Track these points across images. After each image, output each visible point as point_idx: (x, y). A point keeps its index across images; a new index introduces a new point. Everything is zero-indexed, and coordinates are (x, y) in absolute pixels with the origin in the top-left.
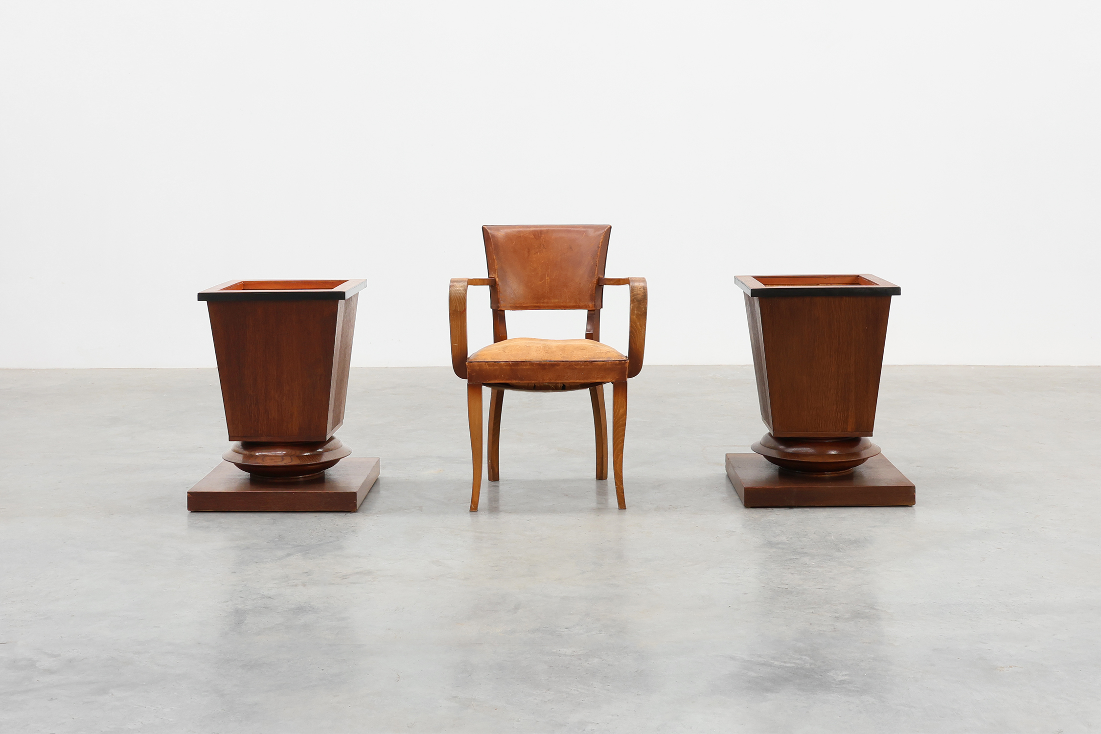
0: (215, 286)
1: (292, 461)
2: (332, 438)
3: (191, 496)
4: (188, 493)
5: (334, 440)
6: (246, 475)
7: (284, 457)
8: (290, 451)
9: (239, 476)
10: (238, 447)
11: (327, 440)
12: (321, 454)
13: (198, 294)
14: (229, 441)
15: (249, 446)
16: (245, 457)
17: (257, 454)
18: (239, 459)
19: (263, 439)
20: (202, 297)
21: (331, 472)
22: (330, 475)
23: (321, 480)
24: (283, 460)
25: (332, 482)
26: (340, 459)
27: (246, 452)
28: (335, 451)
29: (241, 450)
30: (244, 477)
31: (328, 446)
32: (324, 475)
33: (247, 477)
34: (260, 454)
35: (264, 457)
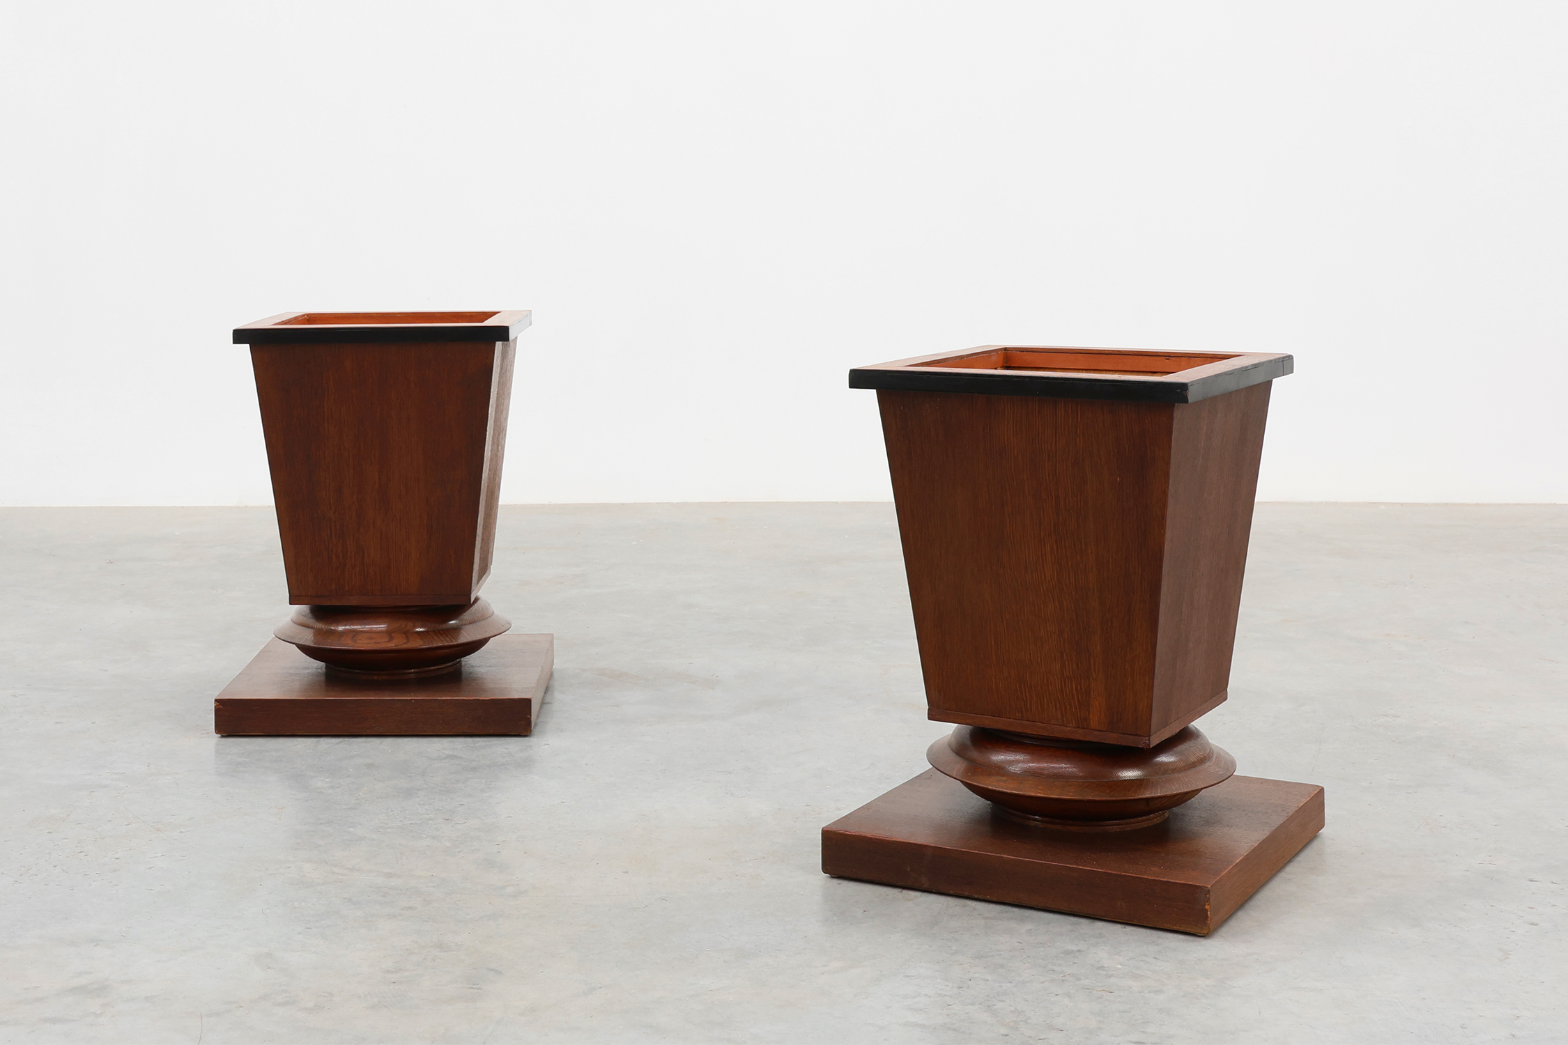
0: (265, 317)
1: (408, 641)
2: (477, 599)
3: (221, 706)
4: (216, 701)
5: (479, 602)
6: (317, 666)
7: (393, 635)
8: (397, 625)
9: (305, 668)
10: (304, 616)
11: (472, 601)
12: (457, 629)
13: (234, 331)
14: (290, 604)
15: (324, 612)
16: (318, 633)
17: (341, 628)
18: (308, 638)
19: (354, 601)
20: (240, 336)
21: (472, 662)
22: (473, 667)
23: (455, 677)
24: (391, 639)
25: (474, 681)
26: (490, 638)
27: (319, 625)
28: (482, 622)
29: (312, 622)
30: (314, 671)
31: (467, 615)
32: (461, 666)
33: (319, 670)
34: (347, 627)
35: (355, 633)
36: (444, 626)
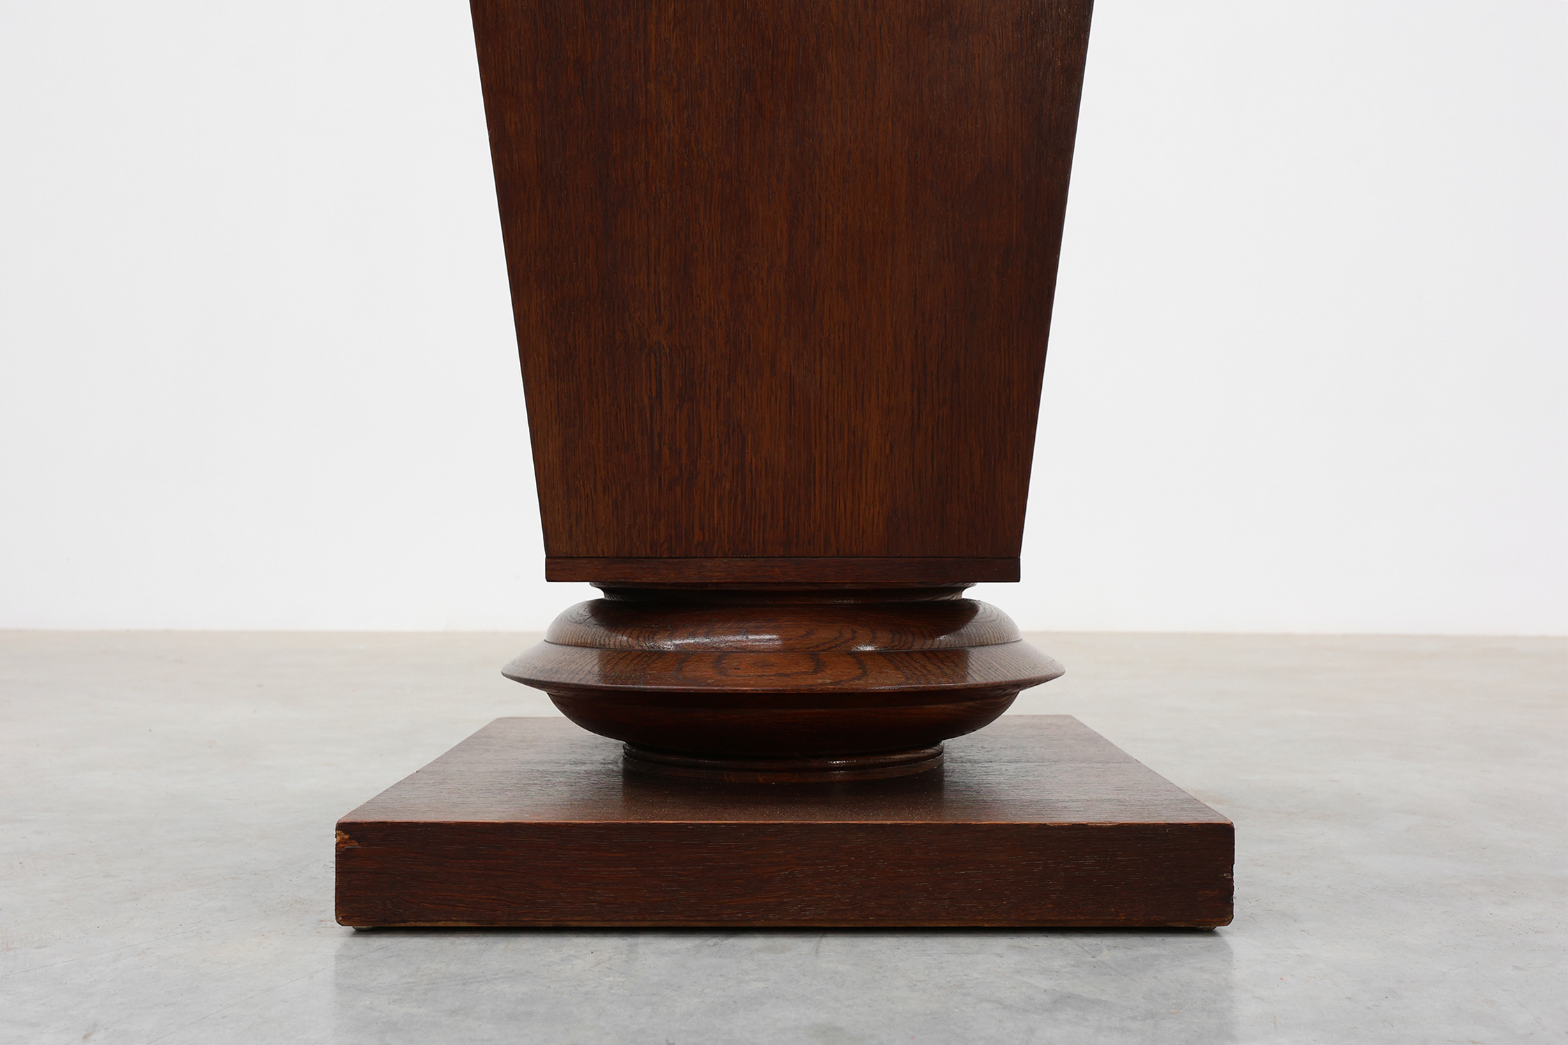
3: (355, 844)
15: (638, 603)
16: (611, 657)
19: (716, 571)
27: (620, 639)
34: (697, 640)
35: (720, 657)
36: (929, 644)
